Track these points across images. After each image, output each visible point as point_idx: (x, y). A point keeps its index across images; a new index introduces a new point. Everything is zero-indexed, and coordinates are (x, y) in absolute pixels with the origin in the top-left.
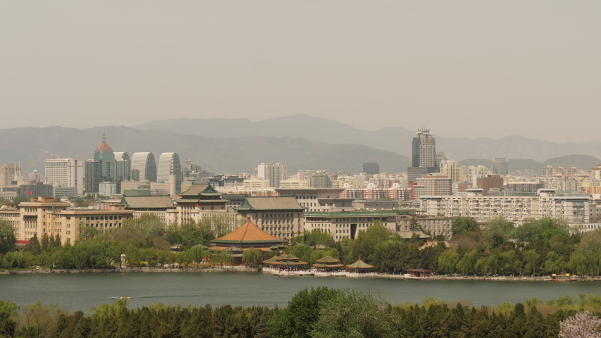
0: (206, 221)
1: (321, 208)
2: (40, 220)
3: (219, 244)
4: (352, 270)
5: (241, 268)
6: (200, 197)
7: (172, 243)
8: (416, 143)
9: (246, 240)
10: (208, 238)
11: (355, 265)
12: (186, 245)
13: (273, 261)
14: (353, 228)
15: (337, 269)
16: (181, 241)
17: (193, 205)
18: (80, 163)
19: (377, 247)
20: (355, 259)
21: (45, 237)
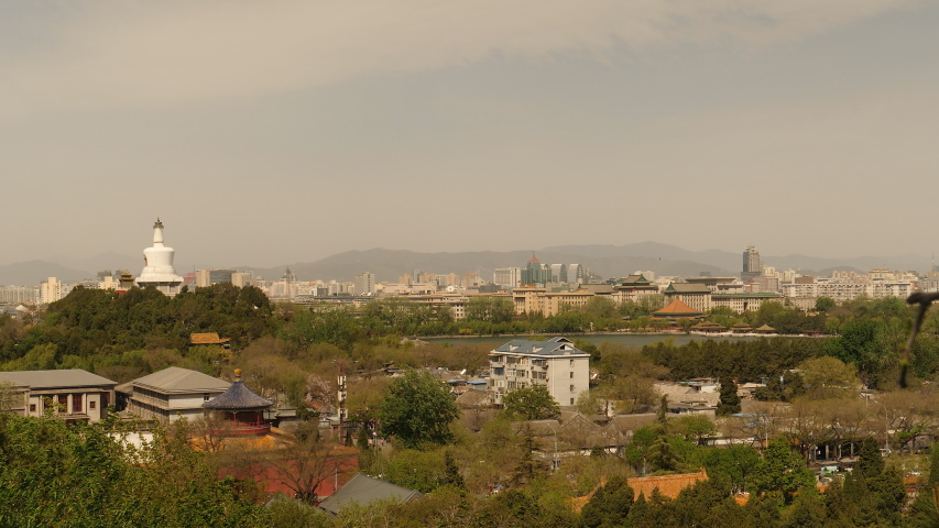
0: (644, 301)
1: (720, 292)
2: (527, 300)
3: (656, 315)
4: (760, 332)
5: (674, 331)
6: (635, 284)
7: (623, 314)
8: (746, 255)
9: (677, 312)
10: (646, 311)
11: (762, 328)
12: (633, 317)
13: (699, 326)
14: (746, 304)
15: (747, 331)
16: (629, 314)
17: (631, 290)
18: (519, 271)
19: (775, 315)
20: (762, 324)
21: (531, 313)
